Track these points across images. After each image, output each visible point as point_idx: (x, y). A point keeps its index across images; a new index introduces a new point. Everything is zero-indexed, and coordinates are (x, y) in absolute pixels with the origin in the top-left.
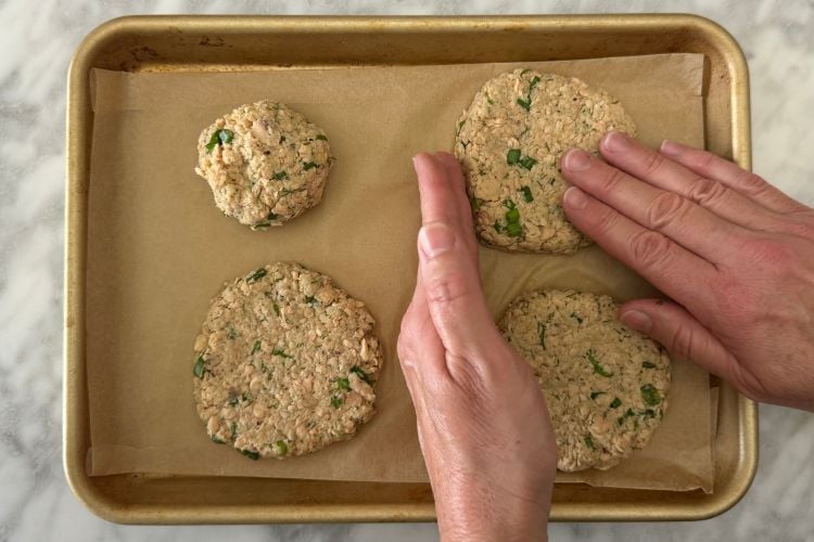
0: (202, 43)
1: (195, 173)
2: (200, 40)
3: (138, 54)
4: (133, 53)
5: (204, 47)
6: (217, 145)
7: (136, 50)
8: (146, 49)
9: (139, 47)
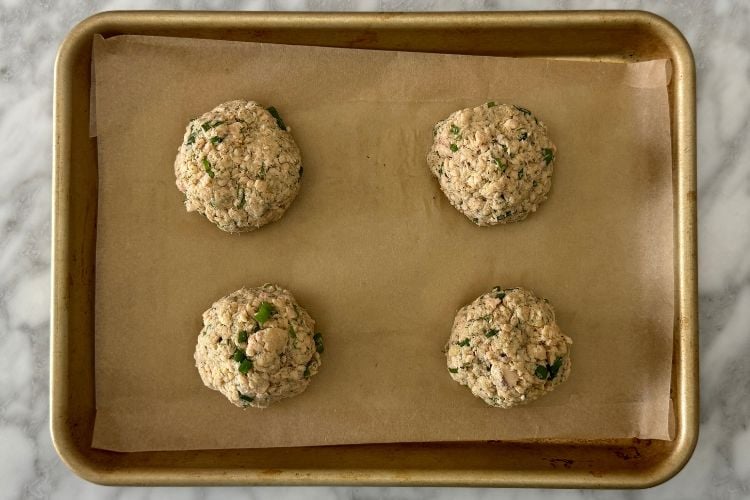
0: (571, 462)
1: (572, 339)
2: (572, 466)
3: (634, 453)
4: (639, 454)
5: (568, 458)
6: (552, 364)
7: (635, 457)
8: (626, 458)
9: (633, 459)
